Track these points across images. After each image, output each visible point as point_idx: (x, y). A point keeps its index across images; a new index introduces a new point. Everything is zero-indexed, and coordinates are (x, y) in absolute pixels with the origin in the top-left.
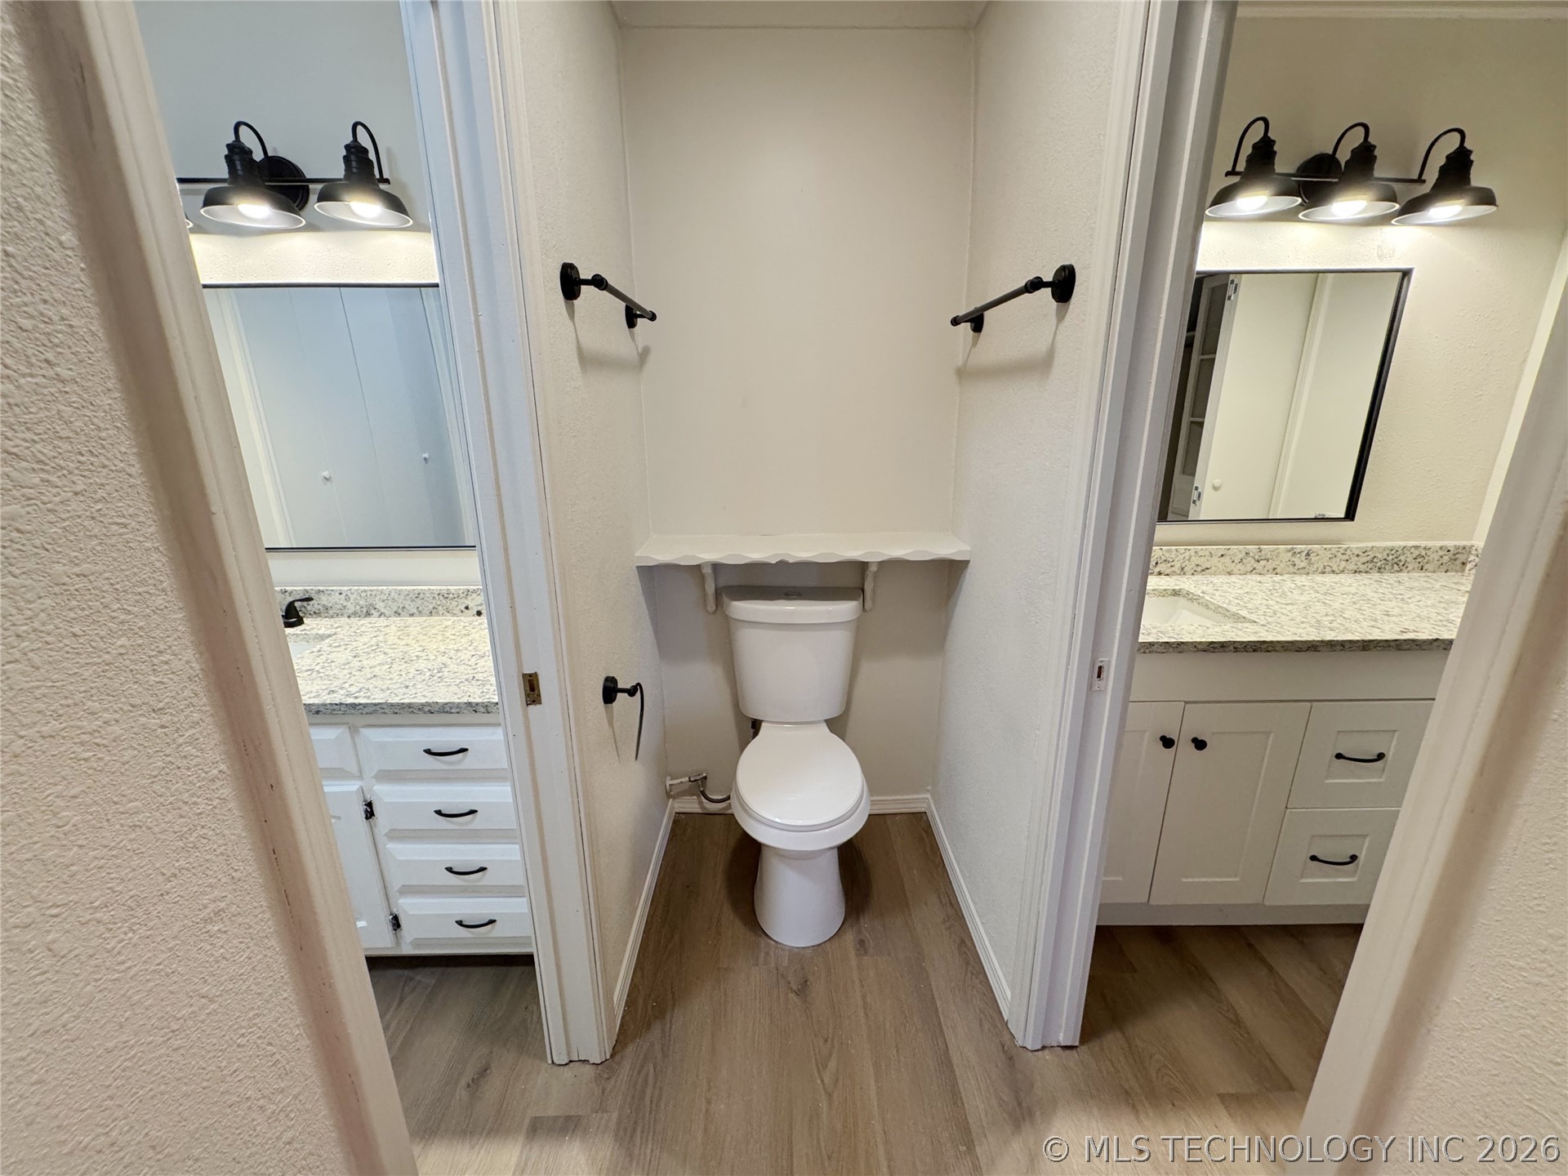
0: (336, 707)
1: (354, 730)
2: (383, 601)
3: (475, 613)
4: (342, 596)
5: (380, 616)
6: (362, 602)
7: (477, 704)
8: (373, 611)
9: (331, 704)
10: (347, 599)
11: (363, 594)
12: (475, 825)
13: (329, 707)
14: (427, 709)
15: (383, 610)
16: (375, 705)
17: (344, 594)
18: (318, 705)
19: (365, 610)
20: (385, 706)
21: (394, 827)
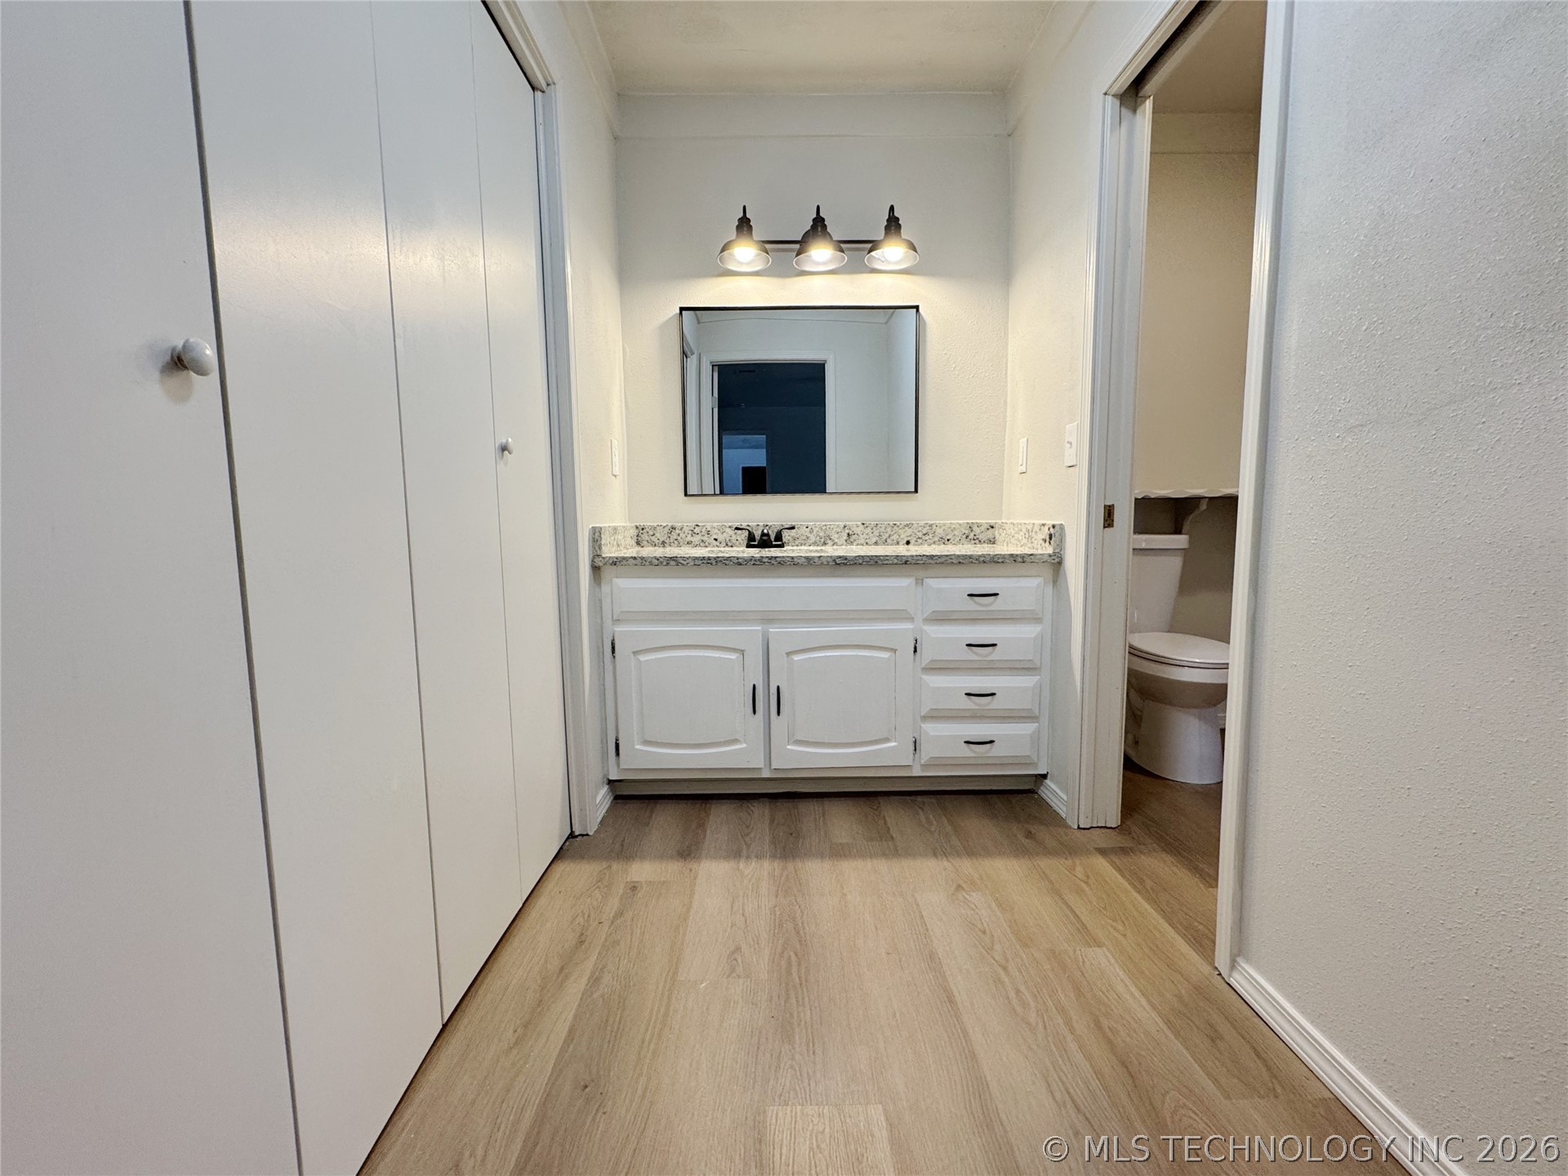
0: (920, 558)
1: (920, 582)
2: (838, 533)
3: (905, 542)
4: (808, 529)
5: (833, 545)
6: (822, 534)
7: (1017, 555)
8: (829, 541)
9: (917, 556)
10: (811, 531)
11: (824, 528)
12: (994, 657)
13: (915, 558)
14: (981, 559)
15: (836, 540)
16: (947, 556)
17: (810, 528)
18: (907, 557)
19: (822, 540)
20: (953, 557)
21: (935, 658)
